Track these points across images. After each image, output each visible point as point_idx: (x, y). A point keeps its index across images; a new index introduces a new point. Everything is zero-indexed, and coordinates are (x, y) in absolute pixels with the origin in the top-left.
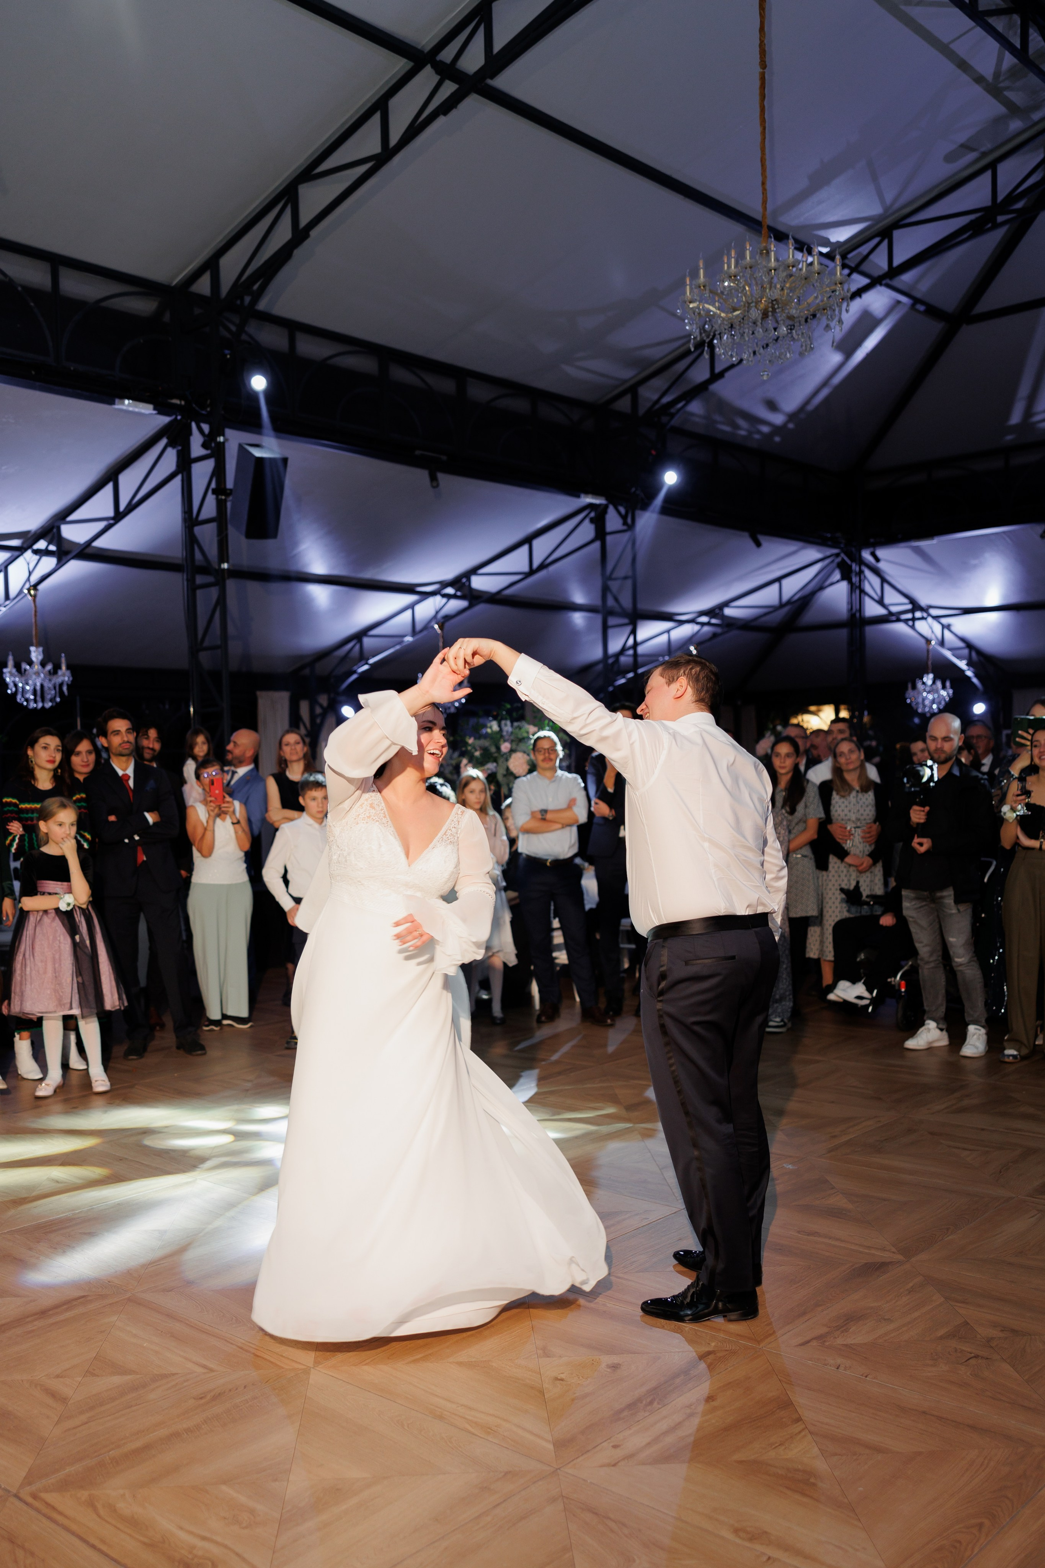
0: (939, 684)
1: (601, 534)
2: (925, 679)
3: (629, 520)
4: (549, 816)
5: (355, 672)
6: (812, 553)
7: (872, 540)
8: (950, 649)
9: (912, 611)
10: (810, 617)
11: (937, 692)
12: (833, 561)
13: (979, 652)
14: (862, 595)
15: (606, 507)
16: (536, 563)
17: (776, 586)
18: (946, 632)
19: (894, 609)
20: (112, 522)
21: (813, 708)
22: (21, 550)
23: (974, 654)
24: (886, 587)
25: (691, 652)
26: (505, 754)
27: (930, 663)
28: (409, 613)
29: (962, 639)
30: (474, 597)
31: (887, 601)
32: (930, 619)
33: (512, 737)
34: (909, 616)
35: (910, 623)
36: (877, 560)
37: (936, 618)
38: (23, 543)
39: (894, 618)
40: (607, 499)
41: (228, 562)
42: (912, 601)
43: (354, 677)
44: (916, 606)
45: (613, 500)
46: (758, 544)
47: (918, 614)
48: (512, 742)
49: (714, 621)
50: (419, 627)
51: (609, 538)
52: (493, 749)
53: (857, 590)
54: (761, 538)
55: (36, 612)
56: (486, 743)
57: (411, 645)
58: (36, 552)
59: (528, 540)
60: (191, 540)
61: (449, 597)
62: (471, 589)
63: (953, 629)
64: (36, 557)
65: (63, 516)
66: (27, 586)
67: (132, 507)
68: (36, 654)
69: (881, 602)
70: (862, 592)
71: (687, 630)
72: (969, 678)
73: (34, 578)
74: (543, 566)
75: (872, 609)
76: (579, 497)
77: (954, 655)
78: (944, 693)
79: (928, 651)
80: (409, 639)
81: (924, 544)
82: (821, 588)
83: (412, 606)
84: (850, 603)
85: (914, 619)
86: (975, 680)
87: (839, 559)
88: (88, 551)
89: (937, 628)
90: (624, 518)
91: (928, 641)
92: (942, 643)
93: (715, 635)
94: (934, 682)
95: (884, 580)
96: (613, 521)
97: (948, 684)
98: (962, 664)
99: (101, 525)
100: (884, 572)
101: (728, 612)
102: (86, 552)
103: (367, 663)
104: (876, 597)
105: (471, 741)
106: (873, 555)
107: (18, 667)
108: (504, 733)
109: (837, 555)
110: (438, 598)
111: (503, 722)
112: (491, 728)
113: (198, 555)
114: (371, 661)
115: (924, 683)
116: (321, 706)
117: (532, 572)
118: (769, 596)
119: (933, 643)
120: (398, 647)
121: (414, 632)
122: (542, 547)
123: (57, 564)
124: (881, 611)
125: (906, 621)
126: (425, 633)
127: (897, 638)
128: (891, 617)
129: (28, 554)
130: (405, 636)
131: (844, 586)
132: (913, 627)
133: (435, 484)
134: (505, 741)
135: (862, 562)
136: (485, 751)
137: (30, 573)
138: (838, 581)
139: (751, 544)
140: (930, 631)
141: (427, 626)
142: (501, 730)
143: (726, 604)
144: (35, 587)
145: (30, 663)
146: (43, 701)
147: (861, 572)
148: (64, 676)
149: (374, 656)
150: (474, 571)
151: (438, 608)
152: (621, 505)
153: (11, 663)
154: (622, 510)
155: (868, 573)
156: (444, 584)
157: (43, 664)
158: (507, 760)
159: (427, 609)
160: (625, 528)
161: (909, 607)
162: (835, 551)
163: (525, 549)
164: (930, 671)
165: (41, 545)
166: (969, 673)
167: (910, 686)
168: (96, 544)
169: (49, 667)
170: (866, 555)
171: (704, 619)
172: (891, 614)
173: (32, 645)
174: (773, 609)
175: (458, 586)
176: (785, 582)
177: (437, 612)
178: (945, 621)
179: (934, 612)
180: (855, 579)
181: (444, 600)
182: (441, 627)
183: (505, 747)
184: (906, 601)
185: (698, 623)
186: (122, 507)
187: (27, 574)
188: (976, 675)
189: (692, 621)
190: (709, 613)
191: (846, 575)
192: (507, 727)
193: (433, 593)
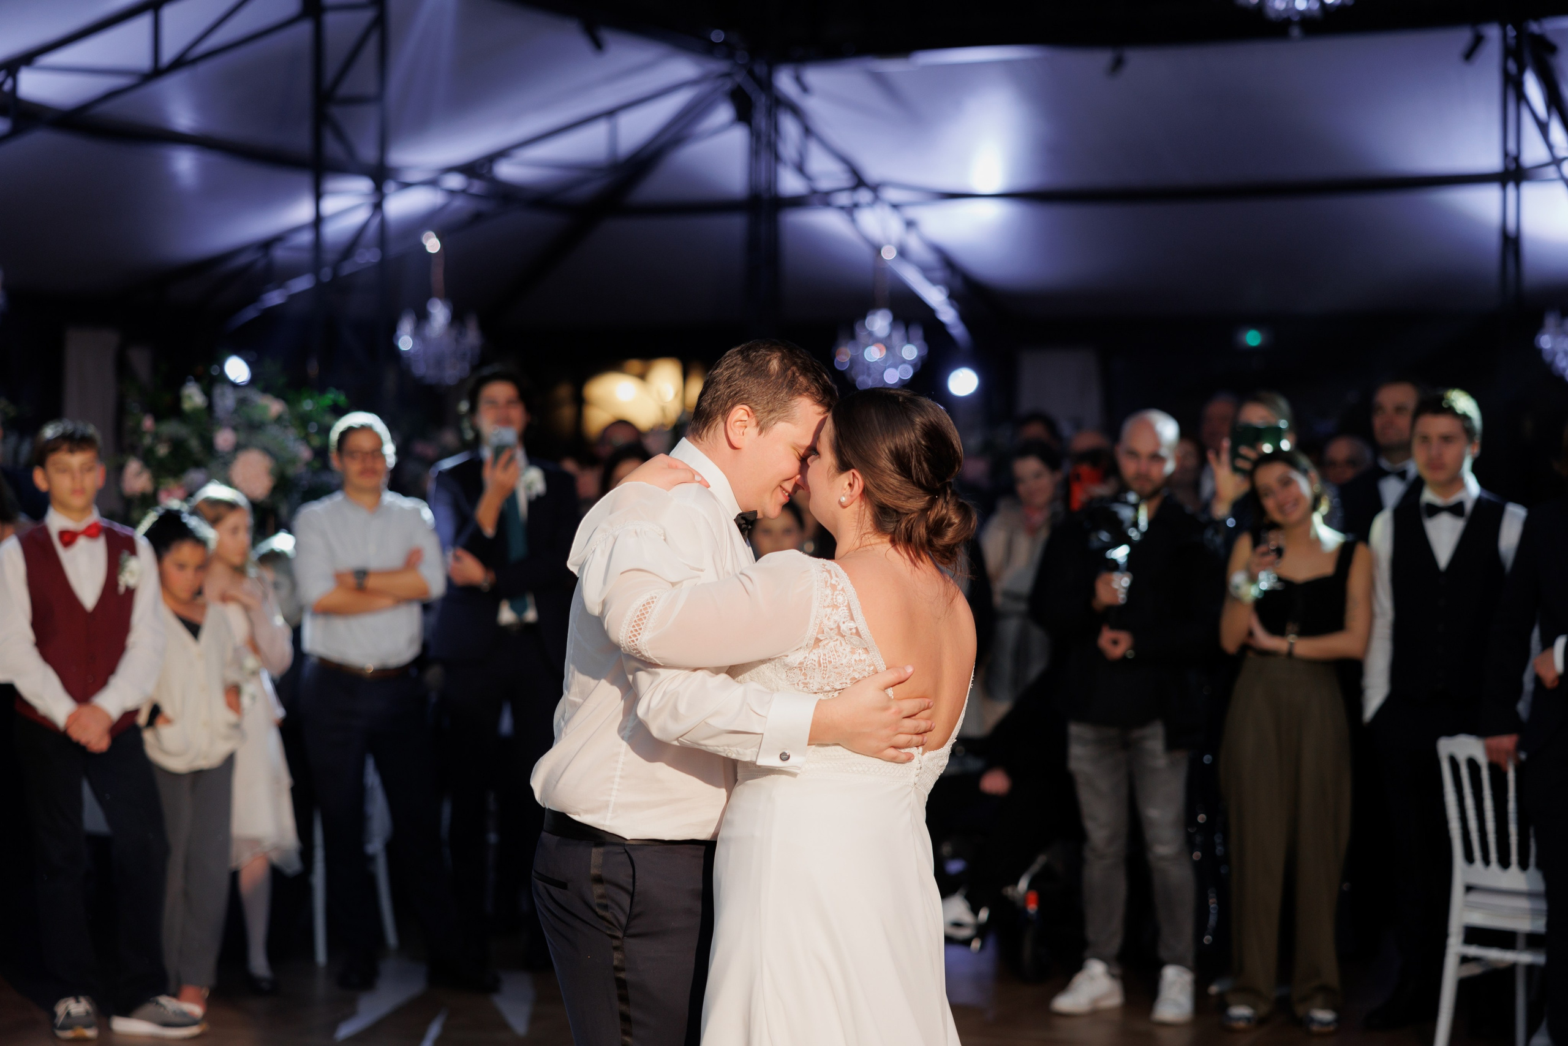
1: (314, 7)
2: (874, 322)
4: (372, 582)
7: (797, 52)
8: (915, 266)
9: (854, 188)
10: (657, 188)
12: (718, 86)
16: (168, 54)
17: (604, 126)
18: (909, 234)
19: (824, 185)
21: (635, 365)
23: (956, 280)
24: (811, 141)
25: (429, 245)
27: (883, 291)
29: (936, 249)
31: (812, 167)
32: (884, 208)
33: (237, 421)
34: (848, 198)
35: (849, 212)
36: (805, 89)
37: (895, 206)
39: (821, 201)
42: (854, 170)
44: (859, 181)
46: (598, 45)
47: (864, 196)
49: (473, 186)
51: (331, 20)
52: (194, 444)
53: (766, 148)
54: (604, 34)
56: (180, 431)
59: (150, 6)
62: (14, 95)
63: (922, 227)
69: (800, 168)
70: (775, 150)
74: (180, 62)
75: (790, 183)
77: (922, 279)
78: (907, 350)
79: (878, 267)
81: (893, 67)
85: (855, 205)
86: (957, 330)
87: (728, 85)
89: (895, 224)
91: (878, 249)
92: (903, 254)
93: (479, 217)
94: (890, 330)
95: (807, 129)
97: (914, 333)
98: (937, 298)
100: (809, 113)
101: (506, 170)
104: (795, 160)
105: (146, 424)
106: (799, 80)
109: (728, 75)
112: (189, 398)
115: (872, 330)
117: (157, 72)
118: (588, 146)
119: (887, 252)
124: (800, 186)
125: (841, 208)
127: (816, 242)
128: (820, 198)
131: (738, 134)
132: (853, 220)
134: (222, 426)
135: (775, 95)
136: (178, 446)
138: (726, 126)
139: (584, 44)
140: (882, 230)
143: (502, 154)
147: (772, 113)
150: (27, 59)
155: (786, 117)
158: (228, 465)
161: (849, 181)
162: (727, 67)
163: (145, 21)
164: (882, 306)
166: (948, 316)
167: (842, 333)
170: (785, 82)
171: (455, 181)
172: (814, 192)
174: (586, 171)
176: (626, 117)
178: (908, 212)
179: (890, 194)
180: (763, 128)
183: (224, 439)
184: (842, 170)
185: (441, 189)
188: (960, 321)
189: (432, 183)
190: (469, 169)
191: (744, 115)
192: (227, 399)
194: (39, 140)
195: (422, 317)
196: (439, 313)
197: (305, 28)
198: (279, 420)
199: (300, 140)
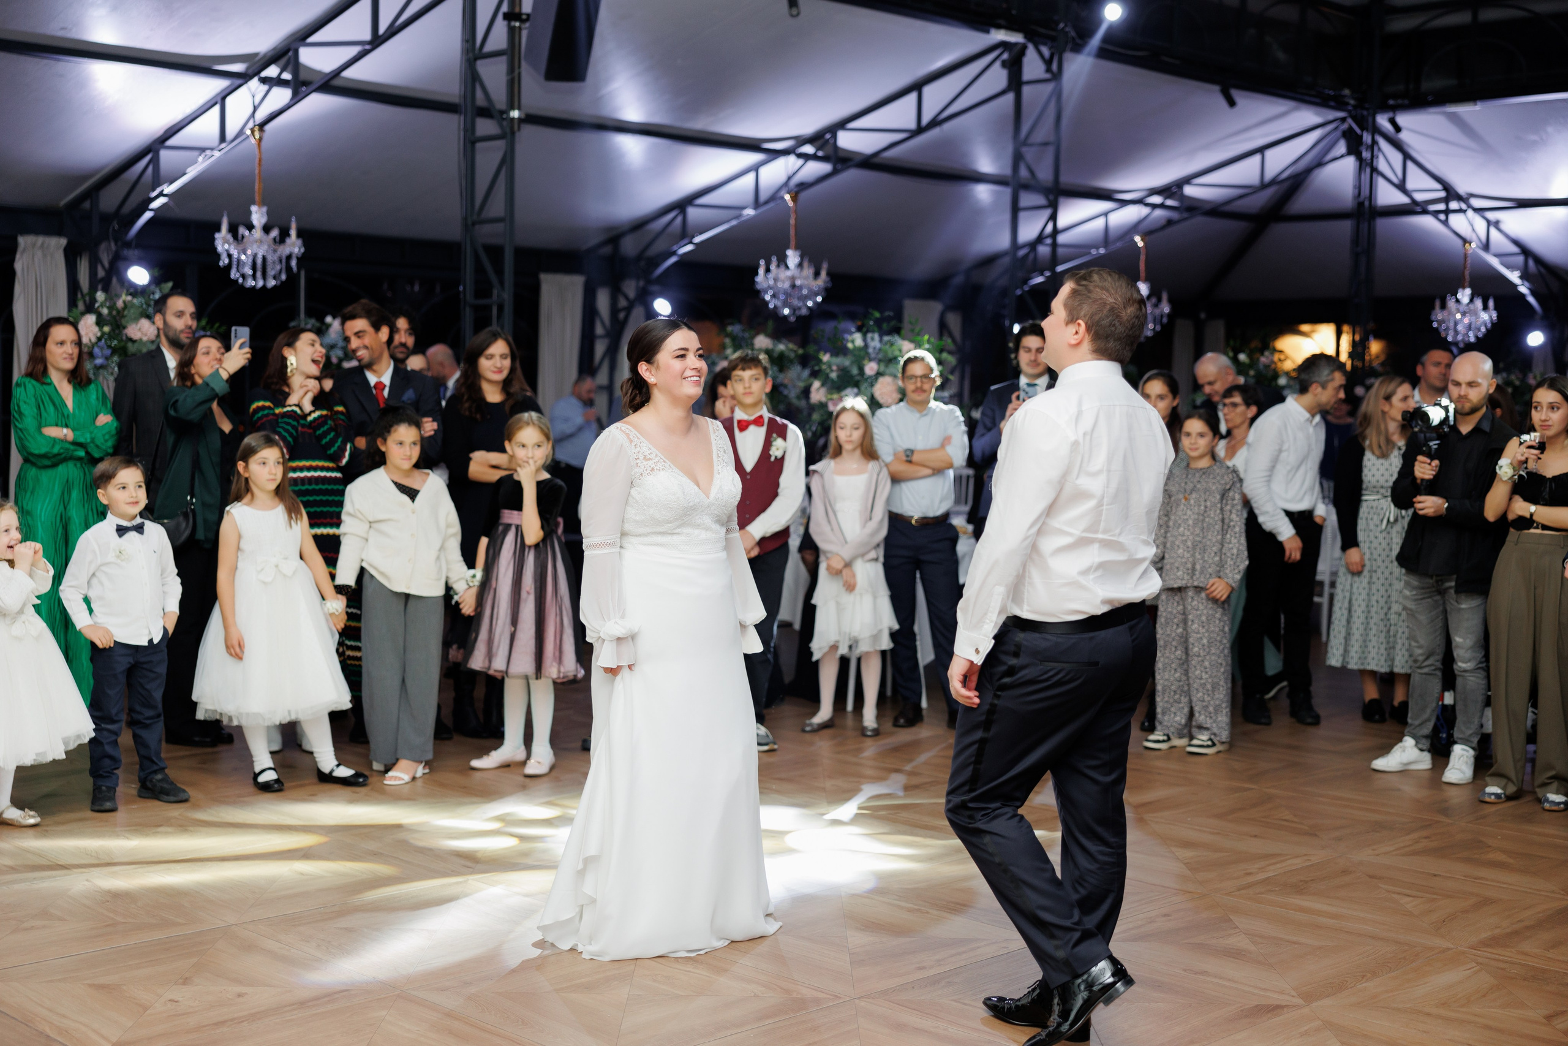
0: (1479, 303)
1: (1015, 83)
2: (1459, 296)
3: (1055, 66)
4: (917, 458)
5: (674, 253)
6: (1308, 116)
7: (1391, 102)
8: (1496, 255)
9: (1446, 200)
10: (1301, 203)
11: (1475, 313)
12: (1336, 128)
13: (1538, 260)
14: (1375, 175)
15: (1024, 47)
16: (926, 119)
17: (1257, 158)
18: (1494, 232)
19: (1419, 197)
20: (368, 47)
21: (1305, 328)
22: (244, 78)
23: (1531, 263)
24: (1410, 164)
25: (1136, 243)
26: (870, 377)
27: (1467, 273)
28: (751, 176)
29: (1516, 242)
30: (842, 160)
31: (1410, 185)
32: (1470, 213)
33: (880, 356)
34: (1441, 207)
35: (1442, 217)
36: (1398, 129)
37: (1479, 211)
38: (248, 68)
39: (1419, 209)
40: (1026, 37)
41: (519, 109)
42: (1447, 187)
43: (673, 260)
44: (1451, 193)
45: (1032, 37)
46: (1232, 103)
47: (1454, 205)
48: (879, 361)
49: (1169, 202)
50: (763, 197)
51: (1026, 90)
52: (853, 371)
53: (1368, 167)
54: (1235, 93)
55: (260, 160)
56: (846, 362)
57: (751, 221)
58: (264, 81)
59: (917, 87)
60: (472, 77)
61: (806, 157)
62: (836, 147)
63: (1503, 226)
64: (265, 88)
65: (303, 36)
66: (251, 124)
67: (394, 30)
68: (258, 216)
69: (1401, 187)
70: (1376, 171)
71: (1131, 214)
72: (1523, 296)
73: (261, 115)
74: (935, 123)
75: (1387, 195)
76: (988, 32)
77: (1503, 264)
78: (1485, 316)
79: (1466, 256)
80: (750, 212)
81: (1466, 110)
82: (1320, 164)
83: (756, 168)
84: (1358, 187)
85: (1447, 212)
86: (1531, 299)
87: (1345, 126)
88: (336, 82)
89: (1480, 225)
90: (1049, 62)
91: (1465, 241)
92: (1486, 247)
93: (1170, 222)
94: (1471, 300)
95: (1407, 157)
96: (1033, 66)
97: (1491, 303)
98: (1514, 277)
99: (354, 51)
100: (1409, 146)
101: (1189, 191)
102: (330, 84)
103: (691, 242)
104: (1395, 180)
105: (826, 358)
106: (1393, 122)
107: (233, 230)
108: (870, 350)
109: (1343, 120)
110: (792, 159)
111: (869, 335)
112: (853, 342)
113: (479, 94)
114: (698, 239)
115: (1458, 301)
116: (627, 298)
117: (920, 130)
118: (1246, 173)
119: (1473, 245)
120: (734, 223)
121: (757, 204)
122: (935, 97)
123: (292, 99)
124: (1401, 199)
125: (1436, 214)
126: (771, 205)
127: (1419, 237)
129: (254, 83)
130: (744, 208)
131: (1350, 162)
132: (1445, 223)
133: (794, 11)
134: (870, 360)
135: (1376, 130)
136: (843, 372)
137: (255, 109)
138: (1342, 156)
139: (1222, 102)
140: (1470, 229)
141: (775, 197)
142: (866, 346)
143: (1188, 180)
144: (262, 126)
145: (250, 227)
146: (264, 276)
148: (294, 246)
149: (701, 233)
150: (842, 124)
151: (791, 172)
152: (1045, 44)
153: (224, 227)
154: (1046, 51)
155: (1384, 147)
156: (802, 141)
157: (267, 229)
158: (872, 385)
159: (776, 172)
160: (1048, 76)
161: (1443, 194)
162: (1341, 114)
163: (913, 97)
164: (1467, 284)
165: (272, 71)
166: (1523, 289)
167: (1438, 303)
168: (346, 74)
169: (275, 233)
170: (1383, 121)
171: (1156, 199)
172: (1415, 203)
173: (254, 203)
174: (1250, 191)
175: (819, 143)
176: (1270, 154)
177: (789, 178)
178: (1492, 216)
179: (1477, 203)
180: (1366, 155)
181: (800, 162)
182: (794, 199)
183: (871, 368)
184: (1438, 186)
185: (1147, 205)
186: (382, 28)
187: (251, 109)
188: (1533, 293)
189: (1139, 201)
190: (1164, 191)
191: (1354, 147)
192: (875, 341)
193: (785, 152)
194: (852, 175)
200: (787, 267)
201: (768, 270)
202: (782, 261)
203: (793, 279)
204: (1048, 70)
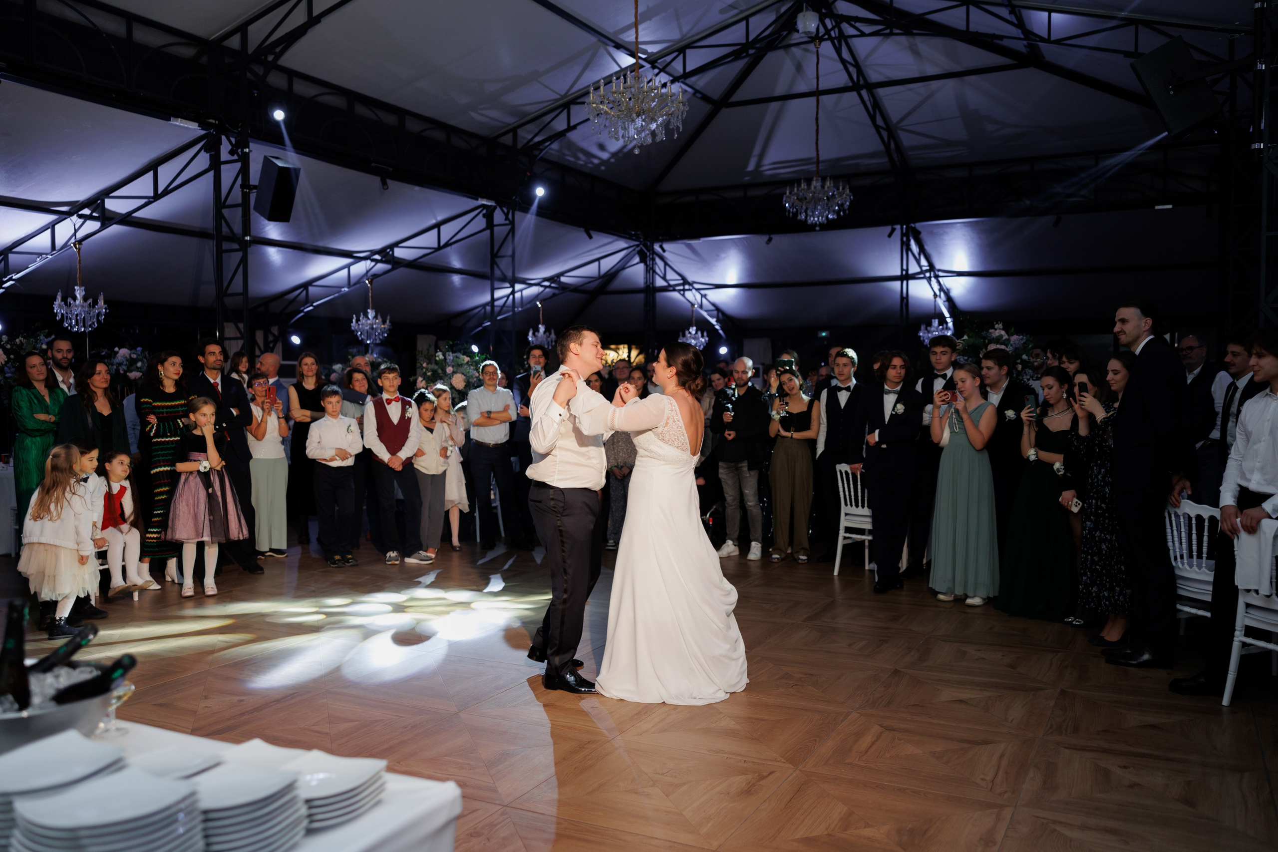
0: (699, 333)
1: (490, 225)
2: (690, 330)
3: (510, 216)
4: (492, 416)
5: (302, 311)
6: (622, 244)
7: (660, 238)
8: (706, 311)
9: (683, 284)
10: (616, 284)
11: (698, 339)
12: (634, 250)
13: (724, 314)
14: (654, 274)
15: (495, 208)
16: (442, 243)
17: (596, 264)
18: (704, 300)
19: (672, 283)
20: (152, 200)
22: (69, 214)
23: (720, 315)
24: (668, 268)
25: (538, 305)
26: (449, 374)
27: (694, 319)
28: (345, 271)
29: (713, 304)
30: (397, 263)
31: (668, 277)
32: (694, 291)
33: (454, 364)
34: (681, 288)
35: (682, 292)
36: (664, 251)
37: (697, 290)
38: (70, 209)
39: (671, 289)
40: (496, 203)
41: (250, 236)
42: (683, 278)
43: (302, 314)
44: (685, 282)
45: (500, 204)
46: (590, 237)
47: (687, 287)
48: (453, 366)
49: (553, 285)
50: (353, 281)
51: (496, 229)
52: (440, 371)
53: (650, 270)
54: (592, 233)
55: (80, 260)
56: (435, 367)
57: (346, 294)
58: (80, 216)
59: (438, 226)
60: (219, 216)
61: (377, 261)
62: (393, 256)
63: (708, 297)
64: (81, 221)
65: (107, 193)
66: (73, 240)
67: (166, 192)
68: (79, 292)
69: (664, 278)
70: (654, 272)
71: (534, 290)
72: (717, 330)
73: (80, 235)
74: (447, 245)
75: (660, 282)
76: (477, 200)
77: (708, 315)
78: (703, 340)
79: (693, 311)
80: (345, 289)
81: (694, 242)
82: (624, 268)
83: (348, 266)
84: (646, 278)
85: (684, 290)
86: (721, 332)
87: (639, 249)
88: (128, 219)
89: (698, 297)
90: (507, 215)
91: (693, 305)
92: (701, 306)
93: (554, 295)
94: (696, 333)
95: (666, 264)
96: (499, 217)
97: (705, 334)
98: (713, 321)
99: (142, 202)
100: (667, 259)
101: (563, 279)
102: (126, 219)
103: (312, 305)
104: (662, 275)
105: (424, 365)
106: (661, 247)
107: (64, 299)
108: (448, 361)
109: (638, 246)
110: (369, 262)
111: (447, 353)
112: (438, 356)
113: (225, 230)
114: (315, 304)
115: (690, 333)
116: (274, 335)
117: (440, 248)
118: (591, 270)
119: (696, 306)
120: (336, 295)
121: (349, 284)
122: (448, 231)
123: (100, 228)
124: (664, 284)
125: (679, 291)
126: (358, 286)
127: (673, 301)
128: (669, 288)
129: (75, 218)
130: (343, 287)
131: (642, 266)
132: (683, 295)
133: (385, 187)
134: (449, 366)
135: (654, 253)
136: (434, 372)
137: (76, 231)
138: (637, 263)
139: (586, 236)
140: (694, 298)
141: (360, 281)
142: (445, 359)
143: (562, 274)
144: (80, 242)
145: (75, 298)
146: (84, 326)
147: (653, 260)
148: (101, 307)
149: (317, 301)
150: (397, 244)
151: (368, 269)
152: (505, 207)
153: (59, 297)
154: (505, 210)
155: (658, 260)
156: (374, 252)
157: (85, 299)
158: (450, 378)
159: (359, 268)
160: (506, 222)
161: (681, 282)
162: (637, 243)
163: (435, 231)
164: (694, 324)
165: (86, 211)
166: (717, 327)
167: (681, 334)
168: (135, 215)
169: (90, 301)
170: (657, 247)
171: (547, 283)
172: (670, 286)
173: (77, 285)
174: (592, 279)
175: (384, 254)
176: (602, 261)
177: (368, 272)
178: (703, 292)
179: (697, 286)
180: (649, 263)
181: (373, 264)
182: (370, 283)
183: (449, 370)
184: (679, 278)
185: (542, 286)
186: (160, 191)
187: (73, 231)
188: (722, 329)
189: (538, 284)
190: (550, 279)
191: (643, 260)
192: (450, 356)
193: (365, 258)
194: (401, 271)
195: (536, 330)
196: (542, 328)
197: (488, 232)
198: (467, 363)
199: (487, 270)
200: (369, 319)
201: (358, 320)
202: (366, 315)
203: (372, 325)
204: (507, 219)
